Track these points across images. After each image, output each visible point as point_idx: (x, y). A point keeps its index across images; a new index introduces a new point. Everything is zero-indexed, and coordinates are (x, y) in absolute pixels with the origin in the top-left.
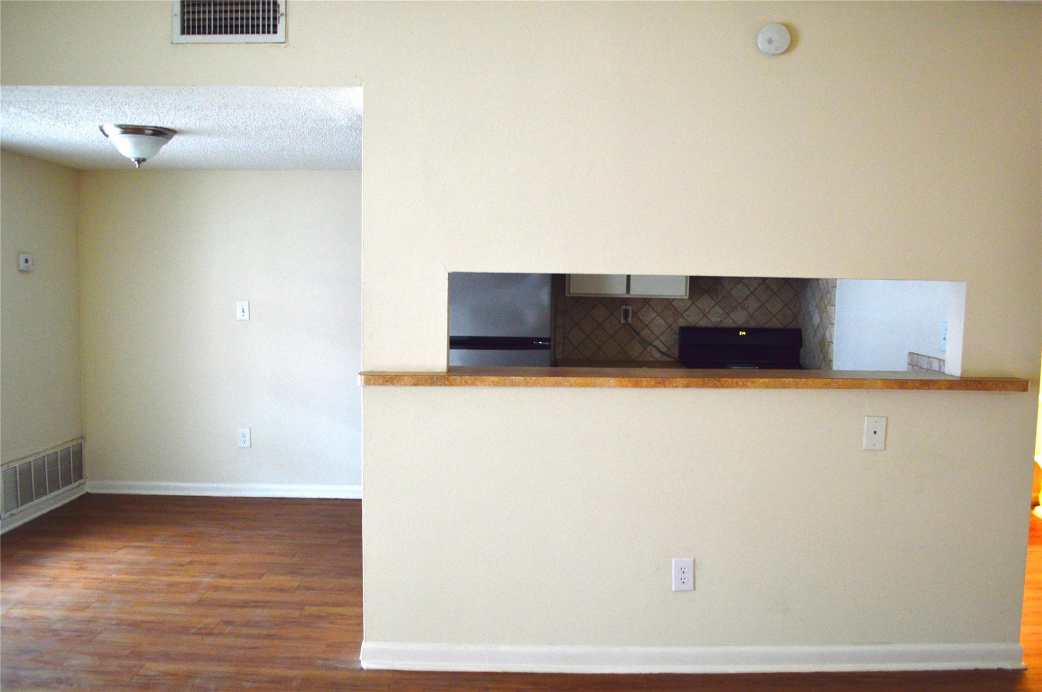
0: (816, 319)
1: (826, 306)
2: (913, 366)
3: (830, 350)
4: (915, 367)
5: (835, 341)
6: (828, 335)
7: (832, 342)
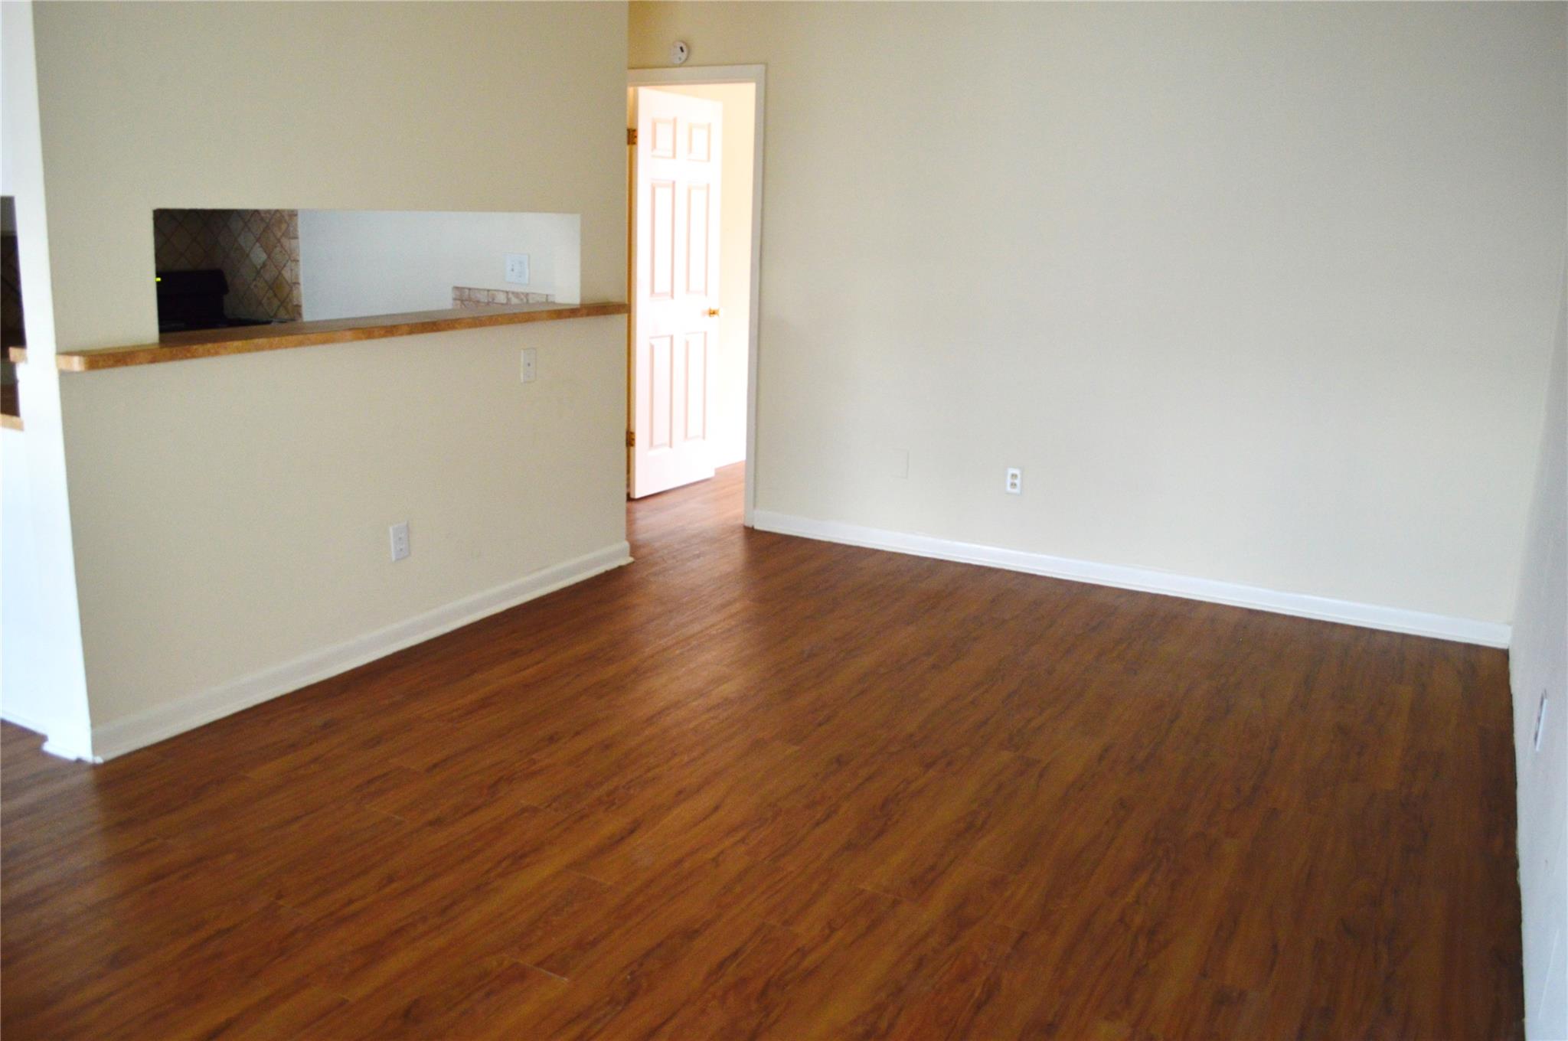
0: (259, 256)
1: (279, 241)
2: (462, 301)
3: (295, 292)
4: (466, 303)
5: (302, 280)
6: (287, 274)
7: (298, 283)
